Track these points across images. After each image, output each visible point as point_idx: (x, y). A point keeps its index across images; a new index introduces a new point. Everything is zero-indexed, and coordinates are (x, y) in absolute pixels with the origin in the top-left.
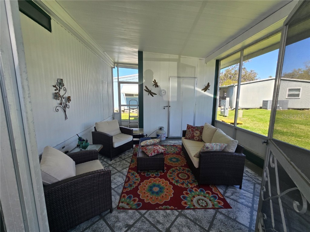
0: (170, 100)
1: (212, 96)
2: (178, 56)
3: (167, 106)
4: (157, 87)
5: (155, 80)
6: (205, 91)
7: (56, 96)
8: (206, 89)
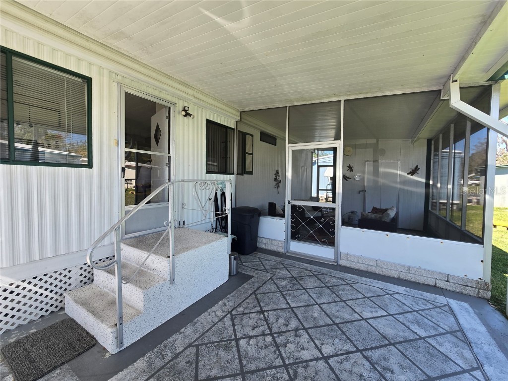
0: (366, 184)
1: (424, 181)
2: (375, 140)
3: (363, 191)
4: (351, 172)
5: (349, 165)
6: (411, 175)
7: (276, 180)
8: (413, 172)
